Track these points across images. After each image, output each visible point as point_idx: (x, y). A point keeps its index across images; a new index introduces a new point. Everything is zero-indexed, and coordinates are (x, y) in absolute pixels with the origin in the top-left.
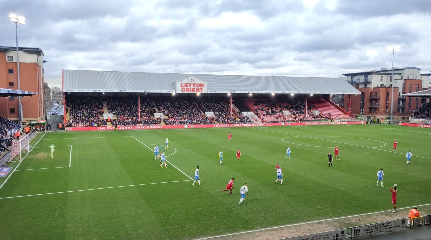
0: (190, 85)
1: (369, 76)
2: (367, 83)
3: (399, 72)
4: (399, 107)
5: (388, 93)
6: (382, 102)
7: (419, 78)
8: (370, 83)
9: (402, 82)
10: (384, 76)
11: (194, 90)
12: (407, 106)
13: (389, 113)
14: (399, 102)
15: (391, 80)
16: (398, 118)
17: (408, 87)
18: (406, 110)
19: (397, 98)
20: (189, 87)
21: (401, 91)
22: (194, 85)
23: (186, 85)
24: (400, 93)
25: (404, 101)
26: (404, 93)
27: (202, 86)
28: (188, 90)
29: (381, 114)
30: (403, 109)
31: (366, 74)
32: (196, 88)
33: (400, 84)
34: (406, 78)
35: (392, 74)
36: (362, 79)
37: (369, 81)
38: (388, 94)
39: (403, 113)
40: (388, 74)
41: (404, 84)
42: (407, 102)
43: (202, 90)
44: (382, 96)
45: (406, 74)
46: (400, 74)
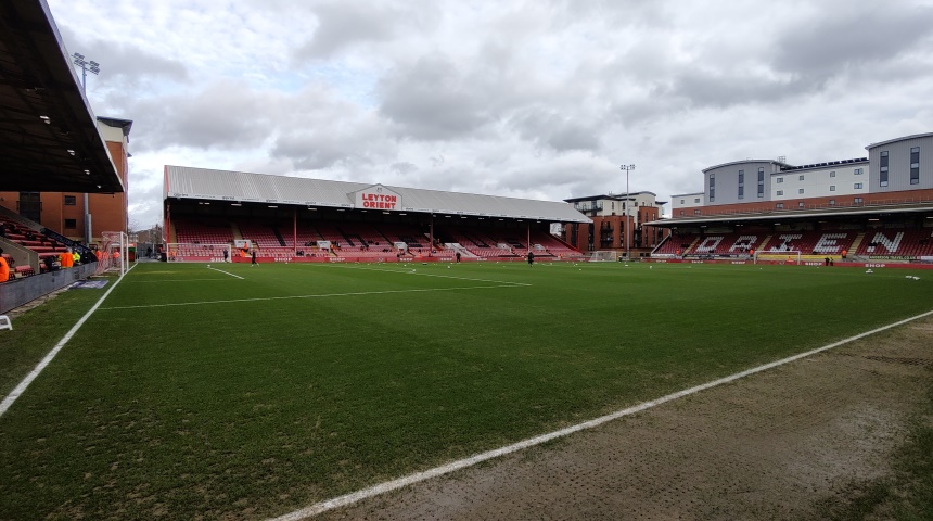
0: (376, 197)
1: (599, 202)
2: (595, 211)
3: (632, 197)
4: (634, 241)
5: (622, 223)
6: (616, 234)
7: (654, 205)
8: (601, 210)
9: (637, 209)
10: (615, 202)
11: (381, 204)
12: (643, 241)
13: (624, 248)
14: (634, 234)
15: (624, 207)
16: (635, 254)
17: (644, 217)
18: (644, 245)
19: (632, 230)
20: (374, 200)
21: (636, 221)
22: (382, 197)
23: (370, 197)
24: (634, 223)
25: (639, 232)
26: (639, 222)
27: (394, 199)
28: (372, 204)
29: (616, 249)
30: (639, 243)
31: (594, 199)
32: (384, 201)
33: (634, 212)
34: (640, 204)
35: (624, 200)
36: (589, 205)
37: (599, 207)
38: (622, 224)
39: (639, 247)
40: (619, 200)
41: (639, 213)
42: (644, 235)
43: (393, 204)
44: (615, 226)
45: (640, 200)
46: (634, 200)
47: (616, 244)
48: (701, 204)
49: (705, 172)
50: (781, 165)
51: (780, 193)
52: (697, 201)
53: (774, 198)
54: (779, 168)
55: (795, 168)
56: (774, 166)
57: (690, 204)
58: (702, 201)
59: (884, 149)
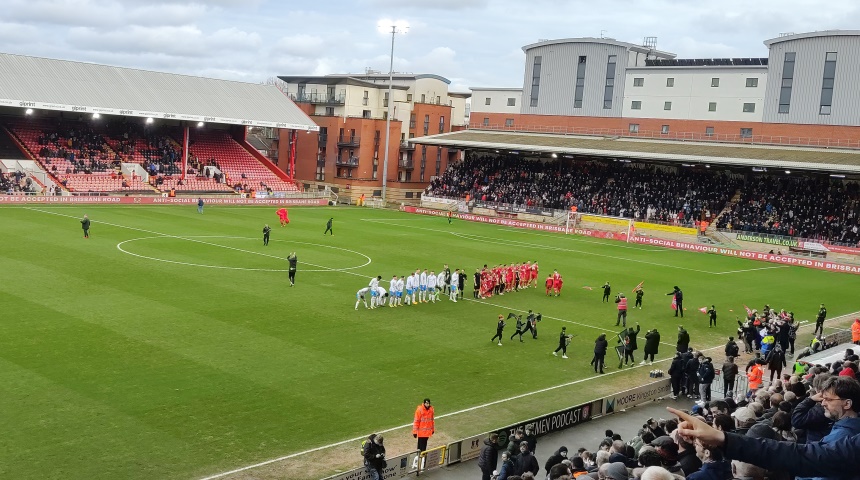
1: (339, 89)
2: (333, 104)
3: (404, 81)
4: (400, 169)
5: (378, 133)
6: (364, 154)
7: (445, 100)
8: (340, 104)
9: (409, 107)
10: (371, 91)
12: (417, 166)
13: (378, 181)
14: (401, 154)
15: (387, 100)
16: (397, 193)
17: (421, 120)
18: (415, 176)
19: (398, 147)
21: (405, 129)
24: (403, 134)
25: (410, 152)
26: (412, 135)
29: (362, 182)
30: (409, 172)
31: (332, 82)
33: (403, 113)
34: (418, 99)
35: (387, 87)
36: (321, 93)
37: (337, 98)
38: (378, 136)
39: (409, 182)
40: (380, 87)
41: (413, 114)
42: (418, 156)
44: (365, 139)
45: (418, 89)
46: (406, 88)
47: (363, 170)
48: (515, 110)
49: (528, 50)
51: (636, 105)
52: (511, 102)
53: (628, 113)
54: (642, 59)
57: (500, 106)
58: (518, 103)
59: (789, 48)
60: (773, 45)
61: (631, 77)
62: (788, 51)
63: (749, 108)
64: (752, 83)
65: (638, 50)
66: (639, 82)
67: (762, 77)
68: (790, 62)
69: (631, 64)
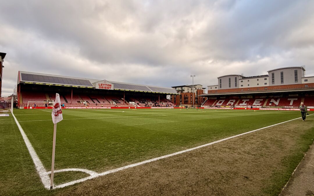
0: (104, 85)
2: (182, 91)
4: (195, 101)
5: (191, 95)
6: (189, 99)
7: (202, 89)
8: (184, 91)
9: (196, 90)
10: (189, 88)
11: (106, 87)
12: (198, 101)
13: (192, 104)
15: (192, 89)
17: (198, 93)
18: (198, 103)
19: (195, 98)
20: (103, 86)
21: (196, 94)
22: (106, 85)
23: (102, 84)
25: (197, 98)
27: (110, 86)
28: (102, 87)
29: (189, 104)
30: (197, 102)
31: (182, 87)
32: (107, 86)
34: (197, 89)
35: (192, 87)
36: (180, 89)
37: (183, 89)
39: (197, 104)
40: (190, 87)
41: (197, 92)
42: (199, 99)
43: (110, 88)
44: (189, 96)
45: (197, 87)
46: (195, 87)
47: (189, 102)
48: (217, 89)
49: (218, 78)
50: (242, 76)
51: (242, 86)
52: (216, 88)
53: (240, 87)
54: (241, 77)
55: (246, 77)
56: (240, 77)
57: (214, 89)
58: (217, 88)
59: (273, 72)
60: (269, 72)
61: (240, 81)
62: (272, 73)
63: (266, 84)
64: (266, 79)
65: (240, 76)
66: (242, 81)
67: (267, 78)
68: (273, 75)
69: (240, 79)
